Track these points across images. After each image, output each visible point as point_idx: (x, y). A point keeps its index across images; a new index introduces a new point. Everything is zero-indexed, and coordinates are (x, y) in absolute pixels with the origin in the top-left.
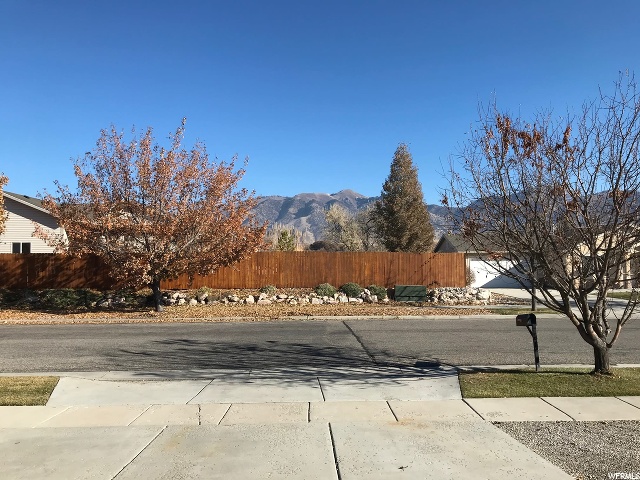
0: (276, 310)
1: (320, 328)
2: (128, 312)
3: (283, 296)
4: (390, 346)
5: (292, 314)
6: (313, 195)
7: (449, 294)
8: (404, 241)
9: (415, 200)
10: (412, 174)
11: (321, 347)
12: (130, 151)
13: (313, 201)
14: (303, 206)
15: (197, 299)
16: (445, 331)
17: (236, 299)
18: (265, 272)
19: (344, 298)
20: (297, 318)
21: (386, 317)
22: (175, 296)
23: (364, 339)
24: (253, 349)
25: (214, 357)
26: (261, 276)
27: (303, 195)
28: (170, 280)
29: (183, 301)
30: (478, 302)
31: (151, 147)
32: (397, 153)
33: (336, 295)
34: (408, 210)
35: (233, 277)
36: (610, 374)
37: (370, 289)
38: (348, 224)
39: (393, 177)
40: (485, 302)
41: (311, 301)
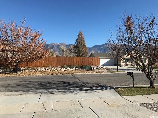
0: (51, 72)
1: (66, 77)
2: (7, 73)
3: (53, 69)
4: (89, 81)
5: (57, 73)
6: (54, 44)
7: (96, 67)
8: (81, 54)
9: (84, 44)
10: (83, 38)
11: (69, 82)
12: (8, 26)
13: (54, 45)
14: (52, 46)
15: (28, 69)
16: (100, 77)
17: (40, 69)
18: (47, 62)
19: (70, 69)
20: (58, 74)
21: (82, 74)
22: (22, 69)
23: (80, 79)
24: (49, 83)
25: (38, 86)
26: (47, 63)
27: (52, 44)
28: (21, 64)
29: (24, 70)
30: (103, 69)
31: (15, 26)
32: (79, 33)
33: (67, 68)
34: (82, 47)
35: (39, 64)
36: (154, 88)
37: (76, 66)
38: (66, 50)
39: (78, 38)
40: (105, 69)
41: (61, 70)
